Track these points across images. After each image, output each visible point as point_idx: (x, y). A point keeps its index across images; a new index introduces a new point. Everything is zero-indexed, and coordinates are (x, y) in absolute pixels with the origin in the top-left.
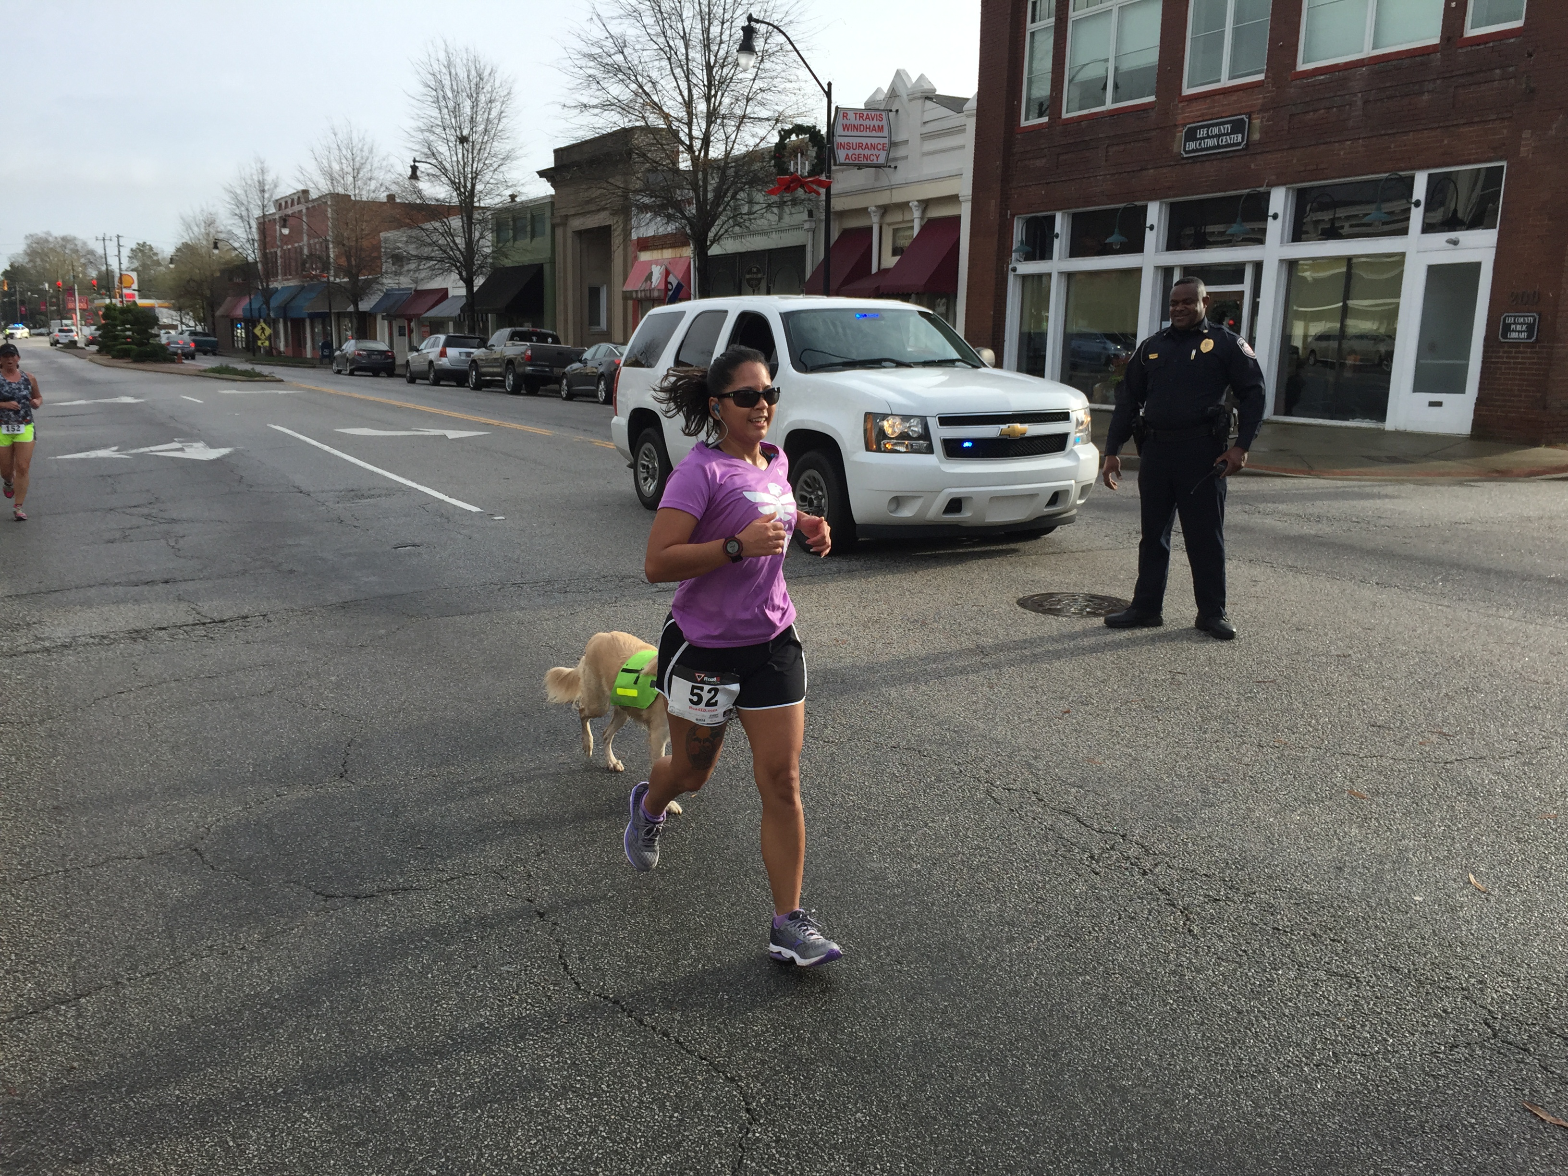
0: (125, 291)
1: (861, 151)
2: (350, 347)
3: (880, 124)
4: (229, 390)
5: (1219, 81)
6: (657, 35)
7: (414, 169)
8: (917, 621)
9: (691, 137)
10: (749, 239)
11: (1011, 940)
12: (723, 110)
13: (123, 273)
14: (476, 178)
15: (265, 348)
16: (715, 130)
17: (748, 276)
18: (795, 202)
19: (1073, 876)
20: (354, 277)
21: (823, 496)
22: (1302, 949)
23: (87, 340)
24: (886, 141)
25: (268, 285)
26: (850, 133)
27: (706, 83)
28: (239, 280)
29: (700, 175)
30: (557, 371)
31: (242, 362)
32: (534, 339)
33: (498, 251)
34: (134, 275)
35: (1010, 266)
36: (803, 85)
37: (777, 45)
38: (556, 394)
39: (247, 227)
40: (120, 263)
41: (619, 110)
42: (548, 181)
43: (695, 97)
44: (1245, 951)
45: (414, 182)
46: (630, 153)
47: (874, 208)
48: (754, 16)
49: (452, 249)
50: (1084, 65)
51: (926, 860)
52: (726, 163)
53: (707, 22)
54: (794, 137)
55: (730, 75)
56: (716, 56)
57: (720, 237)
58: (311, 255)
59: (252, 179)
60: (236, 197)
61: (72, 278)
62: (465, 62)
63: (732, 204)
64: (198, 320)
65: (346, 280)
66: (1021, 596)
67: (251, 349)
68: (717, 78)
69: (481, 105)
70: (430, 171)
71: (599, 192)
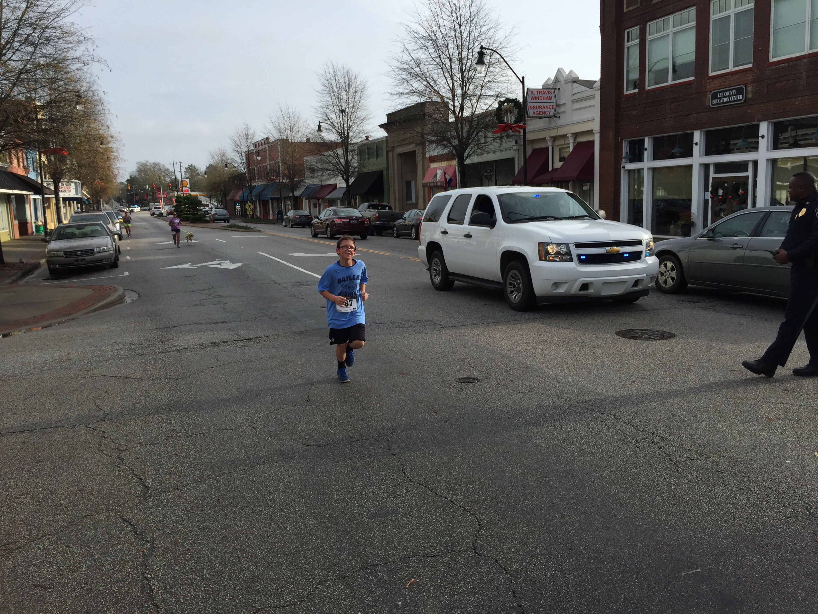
0: (184, 189)
1: (541, 110)
2: (291, 213)
3: (550, 96)
4: (237, 236)
5: (728, 68)
6: (436, 57)
7: (319, 126)
8: (565, 342)
9: (454, 106)
10: (485, 155)
11: (595, 471)
12: (470, 92)
13: (183, 180)
14: (349, 130)
15: (250, 215)
16: (466, 102)
17: (485, 174)
18: (508, 136)
19: (627, 448)
20: (291, 179)
21: (520, 283)
22: (728, 479)
23: (168, 212)
24: (554, 104)
25: (251, 184)
26: (535, 101)
27: (461, 80)
28: (237, 182)
29: (459, 125)
30: (391, 224)
31: (240, 222)
32: (380, 208)
33: (361, 165)
34: (188, 181)
35: (622, 166)
36: (510, 78)
37: (496, 59)
38: (391, 235)
39: (241, 156)
40: (181, 175)
41: (418, 94)
42: (384, 130)
43: (455, 87)
44: (701, 479)
45: (319, 132)
46: (424, 115)
47: (549, 138)
48: (484, 46)
49: (338, 165)
50: (656, 63)
51: (560, 440)
52: (472, 119)
53: (460, 50)
54: (506, 104)
55: (473, 75)
56: (465, 67)
57: (471, 154)
58: (271, 169)
59: (243, 133)
60: (235, 142)
61: (159, 183)
62: (342, 73)
63: (476, 138)
64: (218, 202)
65: (288, 181)
66: (618, 330)
67: (244, 215)
68: (466, 77)
69: (350, 94)
70: (327, 127)
71: (409, 135)
